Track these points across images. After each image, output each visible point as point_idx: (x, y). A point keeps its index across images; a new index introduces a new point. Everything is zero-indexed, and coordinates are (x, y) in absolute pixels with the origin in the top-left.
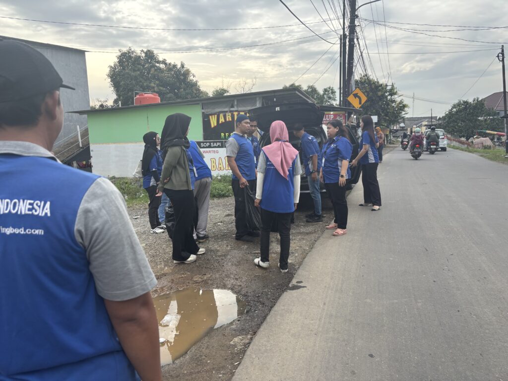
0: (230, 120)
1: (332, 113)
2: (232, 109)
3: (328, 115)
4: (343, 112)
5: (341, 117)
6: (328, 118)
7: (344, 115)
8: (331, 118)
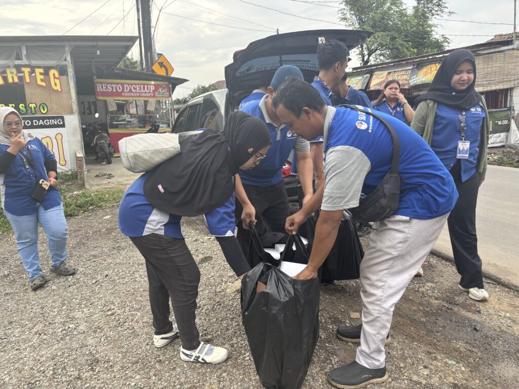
0: (16, 80)
1: (153, 83)
2: (18, 62)
3: (147, 85)
4: (166, 83)
5: (164, 88)
6: (148, 90)
7: (167, 86)
8: (152, 89)
